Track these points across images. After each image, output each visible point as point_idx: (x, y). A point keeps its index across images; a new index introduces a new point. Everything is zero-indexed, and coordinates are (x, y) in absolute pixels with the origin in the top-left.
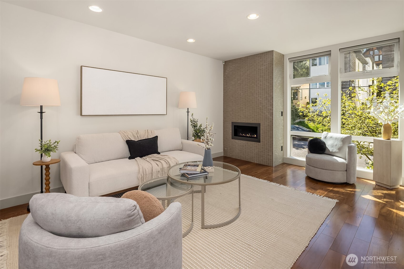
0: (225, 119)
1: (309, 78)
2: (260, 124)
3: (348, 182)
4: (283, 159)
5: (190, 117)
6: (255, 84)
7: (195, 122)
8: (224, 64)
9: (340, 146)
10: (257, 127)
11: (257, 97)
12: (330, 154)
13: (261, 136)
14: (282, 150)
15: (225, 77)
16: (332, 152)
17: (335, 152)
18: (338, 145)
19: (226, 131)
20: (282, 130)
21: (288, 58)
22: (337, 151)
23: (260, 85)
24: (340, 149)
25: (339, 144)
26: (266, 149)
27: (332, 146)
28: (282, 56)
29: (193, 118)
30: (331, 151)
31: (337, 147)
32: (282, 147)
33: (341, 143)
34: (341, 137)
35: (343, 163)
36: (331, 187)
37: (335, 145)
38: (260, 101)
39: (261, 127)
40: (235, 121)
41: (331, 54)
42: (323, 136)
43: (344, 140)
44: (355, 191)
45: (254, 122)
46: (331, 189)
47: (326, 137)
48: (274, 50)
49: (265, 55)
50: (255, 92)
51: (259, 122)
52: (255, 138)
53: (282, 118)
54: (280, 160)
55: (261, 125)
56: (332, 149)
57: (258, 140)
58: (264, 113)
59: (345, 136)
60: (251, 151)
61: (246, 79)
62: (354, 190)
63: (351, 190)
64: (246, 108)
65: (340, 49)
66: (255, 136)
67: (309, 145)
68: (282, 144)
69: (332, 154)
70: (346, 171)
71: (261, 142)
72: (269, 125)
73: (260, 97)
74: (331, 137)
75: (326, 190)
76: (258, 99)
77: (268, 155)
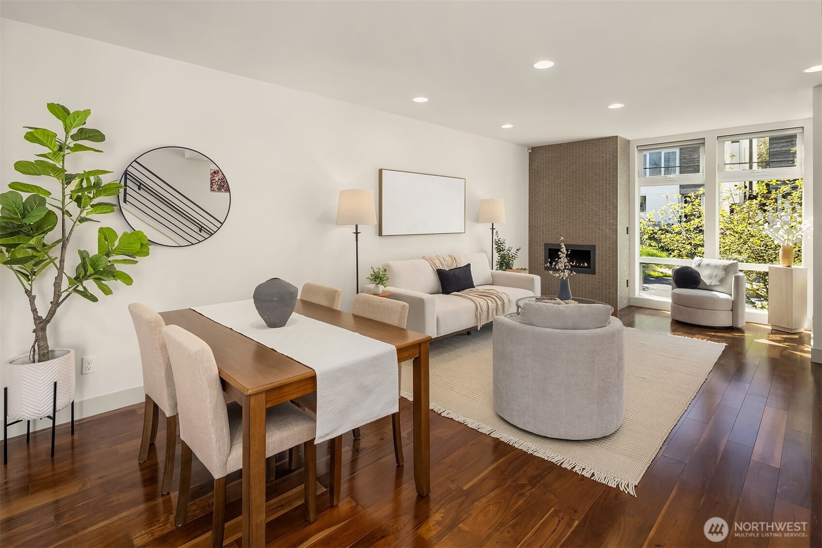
0: (532, 238)
1: (670, 178)
2: (594, 246)
3: (735, 326)
4: (629, 299)
5: (495, 237)
6: (586, 185)
7: (501, 243)
8: (531, 151)
9: (721, 276)
10: (589, 252)
11: (589, 206)
12: (707, 288)
13: (597, 265)
14: (627, 286)
15: (532, 173)
16: (710, 285)
17: (715, 286)
18: (718, 276)
19: (535, 257)
20: (628, 255)
21: (636, 146)
22: (718, 284)
23: (596, 187)
24: (722, 281)
25: (721, 274)
26: (606, 284)
27: (710, 277)
28: (628, 143)
29: (497, 238)
30: (708, 284)
31: (718, 279)
32: (627, 281)
33: (724, 273)
34: (724, 265)
35: (727, 300)
36: (713, 332)
37: (714, 275)
38: (596, 211)
39: (597, 250)
40: (550, 241)
41: (704, 143)
42: (695, 263)
43: (727, 269)
44: (744, 336)
45: (584, 243)
46: (713, 334)
47: (699, 265)
48: (619, 135)
49: (602, 142)
50: (586, 197)
51: (594, 244)
52: (585, 267)
53: (628, 238)
54: (625, 301)
55: (597, 248)
56: (711, 281)
57: (591, 270)
58: (603, 230)
59: (727, 262)
60: (579, 287)
61: (570, 177)
62: (743, 334)
63: (741, 334)
64: (570, 222)
65: (718, 137)
66: (586, 264)
67: (675, 277)
68: (628, 277)
69: (711, 288)
70: (732, 310)
71: (597, 274)
72: (609, 248)
73: (596, 205)
74: (708, 265)
75: (707, 335)
76: (592, 209)
77: (609, 293)
